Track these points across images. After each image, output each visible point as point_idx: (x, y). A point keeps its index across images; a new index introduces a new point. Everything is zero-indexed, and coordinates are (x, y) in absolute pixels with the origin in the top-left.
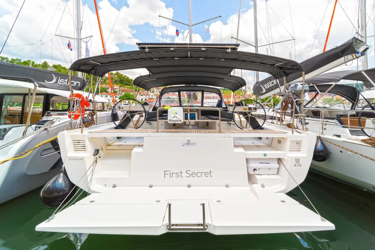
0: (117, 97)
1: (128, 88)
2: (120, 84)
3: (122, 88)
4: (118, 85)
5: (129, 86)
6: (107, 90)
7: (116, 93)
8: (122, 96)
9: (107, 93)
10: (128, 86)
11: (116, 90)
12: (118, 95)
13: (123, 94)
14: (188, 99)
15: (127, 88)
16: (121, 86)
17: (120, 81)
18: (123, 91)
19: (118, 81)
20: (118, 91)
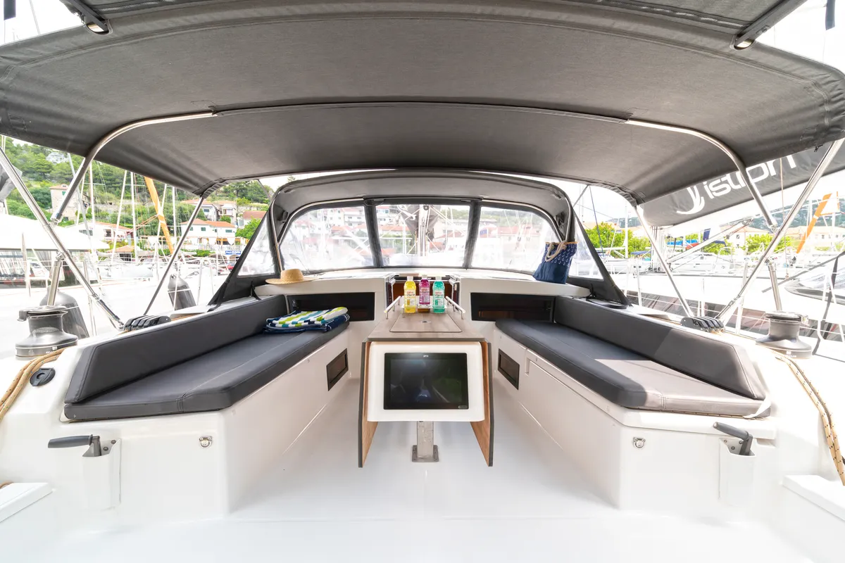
0: (230, 231)
1: (258, 207)
2: (237, 199)
3: (243, 209)
4: (232, 200)
5: (262, 203)
6: (206, 213)
7: (228, 221)
8: (243, 228)
9: (205, 220)
10: (260, 204)
11: (229, 213)
12: (234, 227)
13: (246, 222)
14: (410, 237)
15: (255, 209)
16: (239, 204)
17: (238, 191)
18: (246, 216)
19: (232, 191)
20: (235, 215)
